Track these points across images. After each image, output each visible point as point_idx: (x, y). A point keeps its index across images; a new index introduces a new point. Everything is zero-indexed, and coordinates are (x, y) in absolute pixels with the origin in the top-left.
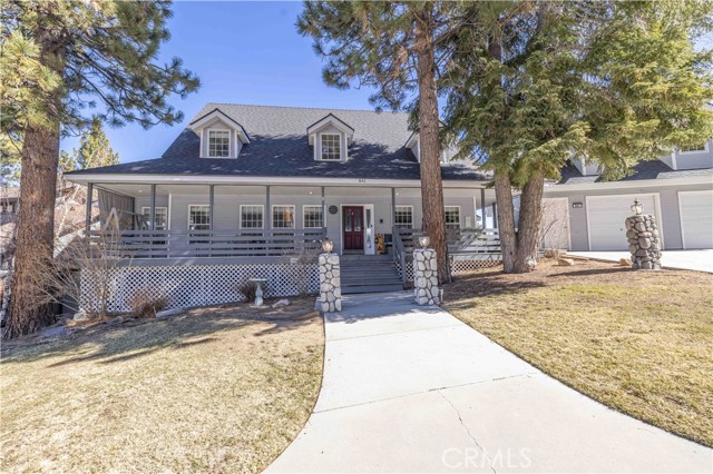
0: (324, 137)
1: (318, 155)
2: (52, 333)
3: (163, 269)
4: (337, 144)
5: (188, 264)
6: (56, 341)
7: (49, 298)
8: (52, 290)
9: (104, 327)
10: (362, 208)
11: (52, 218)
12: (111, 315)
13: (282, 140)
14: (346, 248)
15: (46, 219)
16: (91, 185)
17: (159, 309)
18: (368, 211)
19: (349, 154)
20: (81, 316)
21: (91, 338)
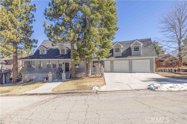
0: (62, 49)
1: (60, 53)
2: (18, 83)
3: (33, 74)
4: (64, 51)
5: (37, 74)
6: (18, 84)
7: (17, 78)
8: (18, 77)
9: (24, 83)
10: (69, 63)
11: (17, 66)
12: (26, 81)
13: (55, 49)
14: (66, 71)
15: (16, 67)
16: (22, 61)
17: (32, 80)
18: (70, 64)
19: (67, 52)
20: (22, 81)
21: (22, 84)
